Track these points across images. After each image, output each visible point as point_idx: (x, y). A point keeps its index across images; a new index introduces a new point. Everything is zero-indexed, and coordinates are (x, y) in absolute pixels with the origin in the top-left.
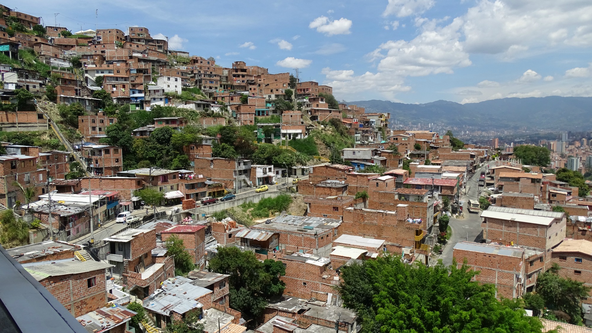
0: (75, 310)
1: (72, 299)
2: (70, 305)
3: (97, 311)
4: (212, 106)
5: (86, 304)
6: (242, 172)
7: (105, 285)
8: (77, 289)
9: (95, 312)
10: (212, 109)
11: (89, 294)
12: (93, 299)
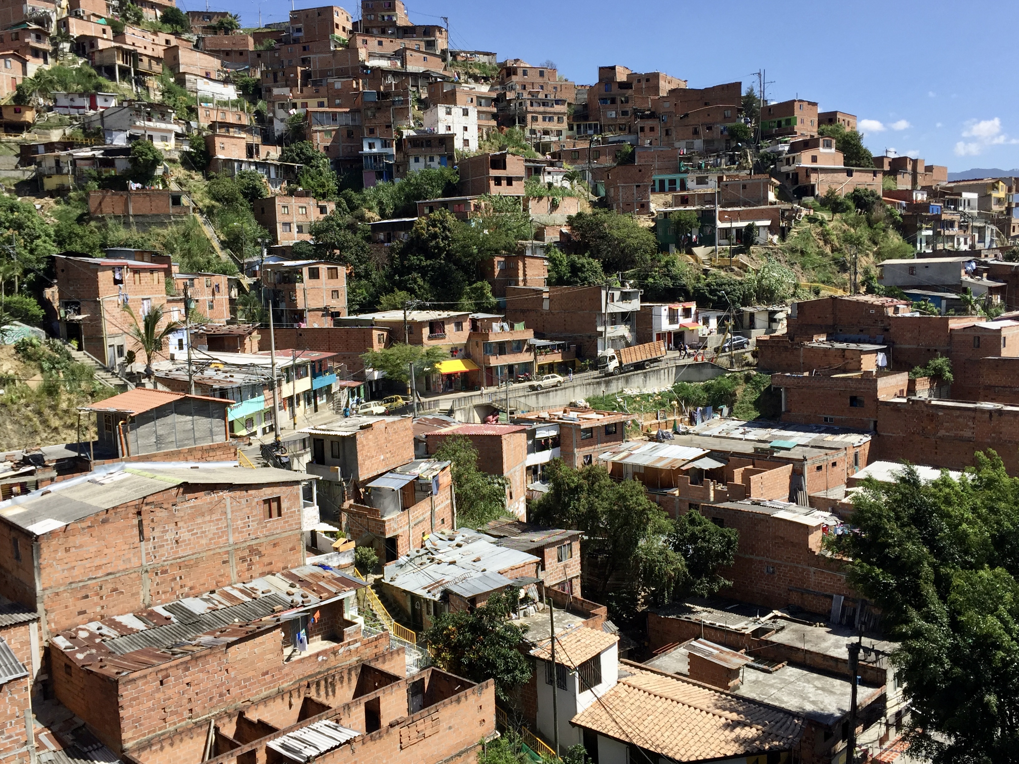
0: (237, 564)
1: (231, 541)
2: (227, 552)
3: (283, 574)
4: (549, 173)
5: (261, 555)
6: (619, 318)
7: (299, 519)
8: (241, 520)
9: (278, 575)
10: (548, 179)
11: (267, 534)
12: (275, 545)
